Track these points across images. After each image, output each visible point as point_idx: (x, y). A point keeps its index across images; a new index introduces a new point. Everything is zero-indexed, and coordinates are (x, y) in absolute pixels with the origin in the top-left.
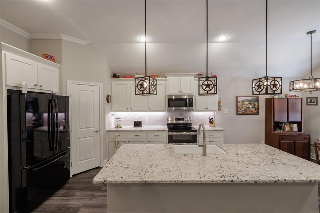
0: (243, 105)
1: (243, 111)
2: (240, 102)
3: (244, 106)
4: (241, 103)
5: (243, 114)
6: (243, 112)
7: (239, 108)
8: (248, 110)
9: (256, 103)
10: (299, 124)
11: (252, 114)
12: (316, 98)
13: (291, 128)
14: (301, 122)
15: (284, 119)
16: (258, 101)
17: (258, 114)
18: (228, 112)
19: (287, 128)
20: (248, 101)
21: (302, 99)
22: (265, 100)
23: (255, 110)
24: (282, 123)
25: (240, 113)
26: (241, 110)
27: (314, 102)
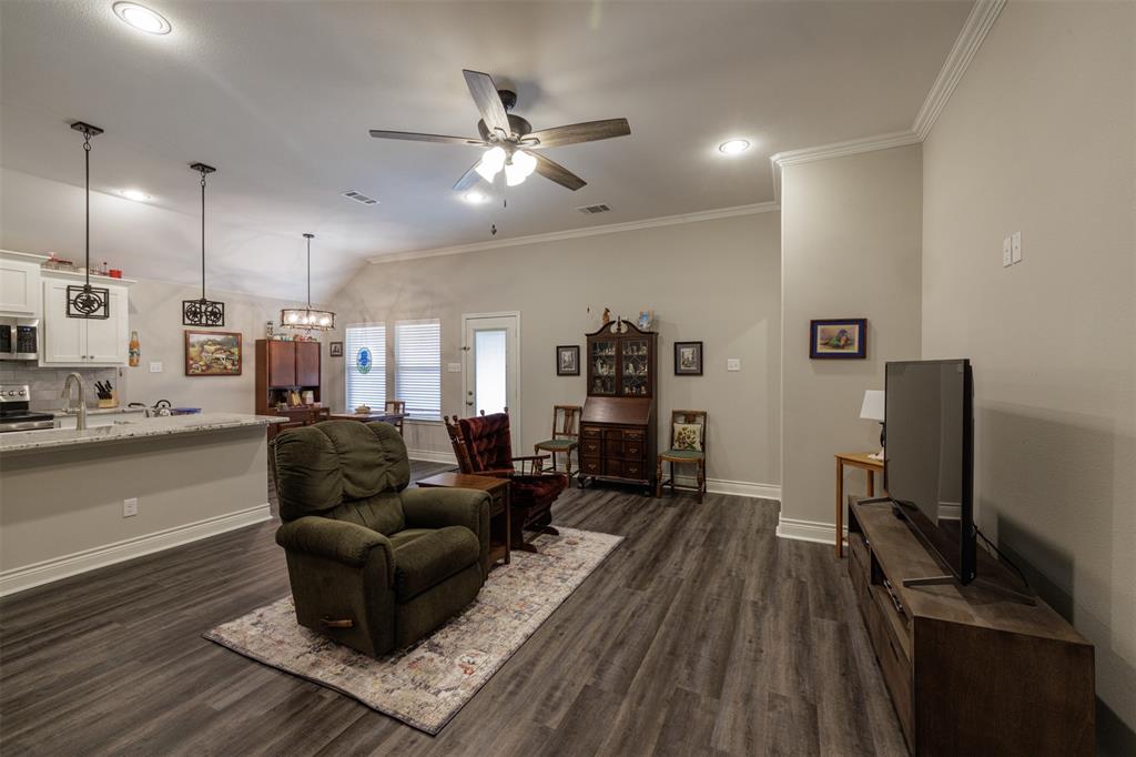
0: (202, 351)
1: (204, 368)
2: (193, 346)
3: (204, 354)
4: (197, 348)
5: (203, 374)
6: (202, 370)
7: (192, 360)
8: (214, 365)
9: (235, 350)
10: (316, 390)
11: (225, 373)
12: (341, 343)
13: (303, 400)
14: (319, 387)
15: (288, 381)
16: (239, 345)
17: (239, 373)
18: (160, 370)
19: (296, 399)
20: (215, 343)
21: (319, 344)
22: (254, 343)
23: (233, 365)
24: (286, 391)
25: (196, 371)
26: (198, 363)
27: (338, 351)
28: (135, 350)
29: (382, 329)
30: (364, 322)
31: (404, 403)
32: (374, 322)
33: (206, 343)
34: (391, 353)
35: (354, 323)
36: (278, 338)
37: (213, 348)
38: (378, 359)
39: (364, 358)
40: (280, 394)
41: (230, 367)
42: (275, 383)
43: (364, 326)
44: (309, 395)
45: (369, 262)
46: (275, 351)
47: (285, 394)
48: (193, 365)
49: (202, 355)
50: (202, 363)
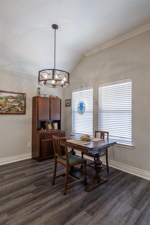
1: (7, 110)
3: (7, 103)
4: (4, 100)
5: (7, 113)
6: (7, 111)
7: (1, 106)
8: (12, 109)
9: (23, 102)
10: (59, 122)
11: (18, 113)
12: (70, 100)
13: (53, 127)
14: (60, 120)
15: (46, 118)
16: (25, 99)
17: (24, 113)
19: (50, 127)
20: (13, 98)
21: (61, 99)
22: (32, 98)
23: (22, 109)
24: (45, 122)
25: (3, 112)
26: (4, 108)
27: (69, 104)
29: (91, 90)
30: (81, 88)
31: (107, 133)
32: (87, 87)
33: (8, 97)
34: (96, 102)
35: (76, 89)
36: (42, 96)
37: (12, 100)
38: (89, 106)
39: (81, 106)
40: (43, 124)
41: (20, 110)
42: (40, 118)
43: (82, 90)
44: (56, 125)
45: (84, 56)
46: (40, 102)
47: (45, 124)
48: (1, 108)
49: (6, 104)
50: (6, 108)
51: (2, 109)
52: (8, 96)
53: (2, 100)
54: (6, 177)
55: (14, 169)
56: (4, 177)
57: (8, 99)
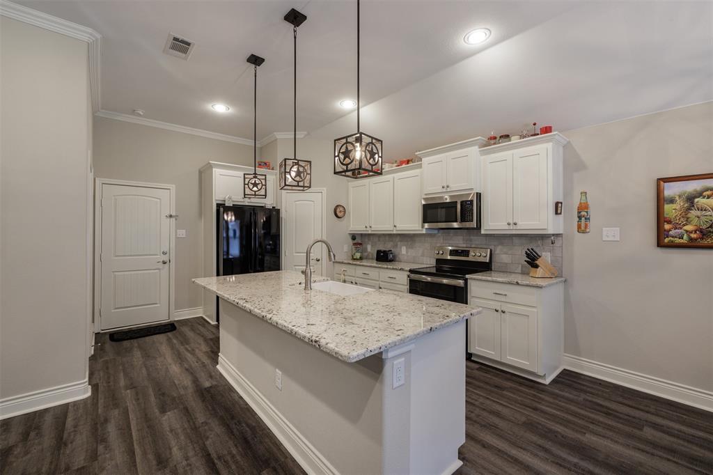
0: (689, 209)
1: (693, 236)
2: (672, 201)
3: (694, 213)
4: (680, 204)
5: (692, 245)
6: (691, 239)
7: (669, 222)
18: (618, 238)
25: (678, 241)
26: (681, 228)
28: (583, 213)
33: (699, 194)
48: (670, 230)
49: (689, 215)
50: (689, 228)
51: (671, 233)
52: (695, 191)
53: (674, 206)
54: (648, 432)
55: (701, 434)
56: (641, 430)
57: (696, 200)
